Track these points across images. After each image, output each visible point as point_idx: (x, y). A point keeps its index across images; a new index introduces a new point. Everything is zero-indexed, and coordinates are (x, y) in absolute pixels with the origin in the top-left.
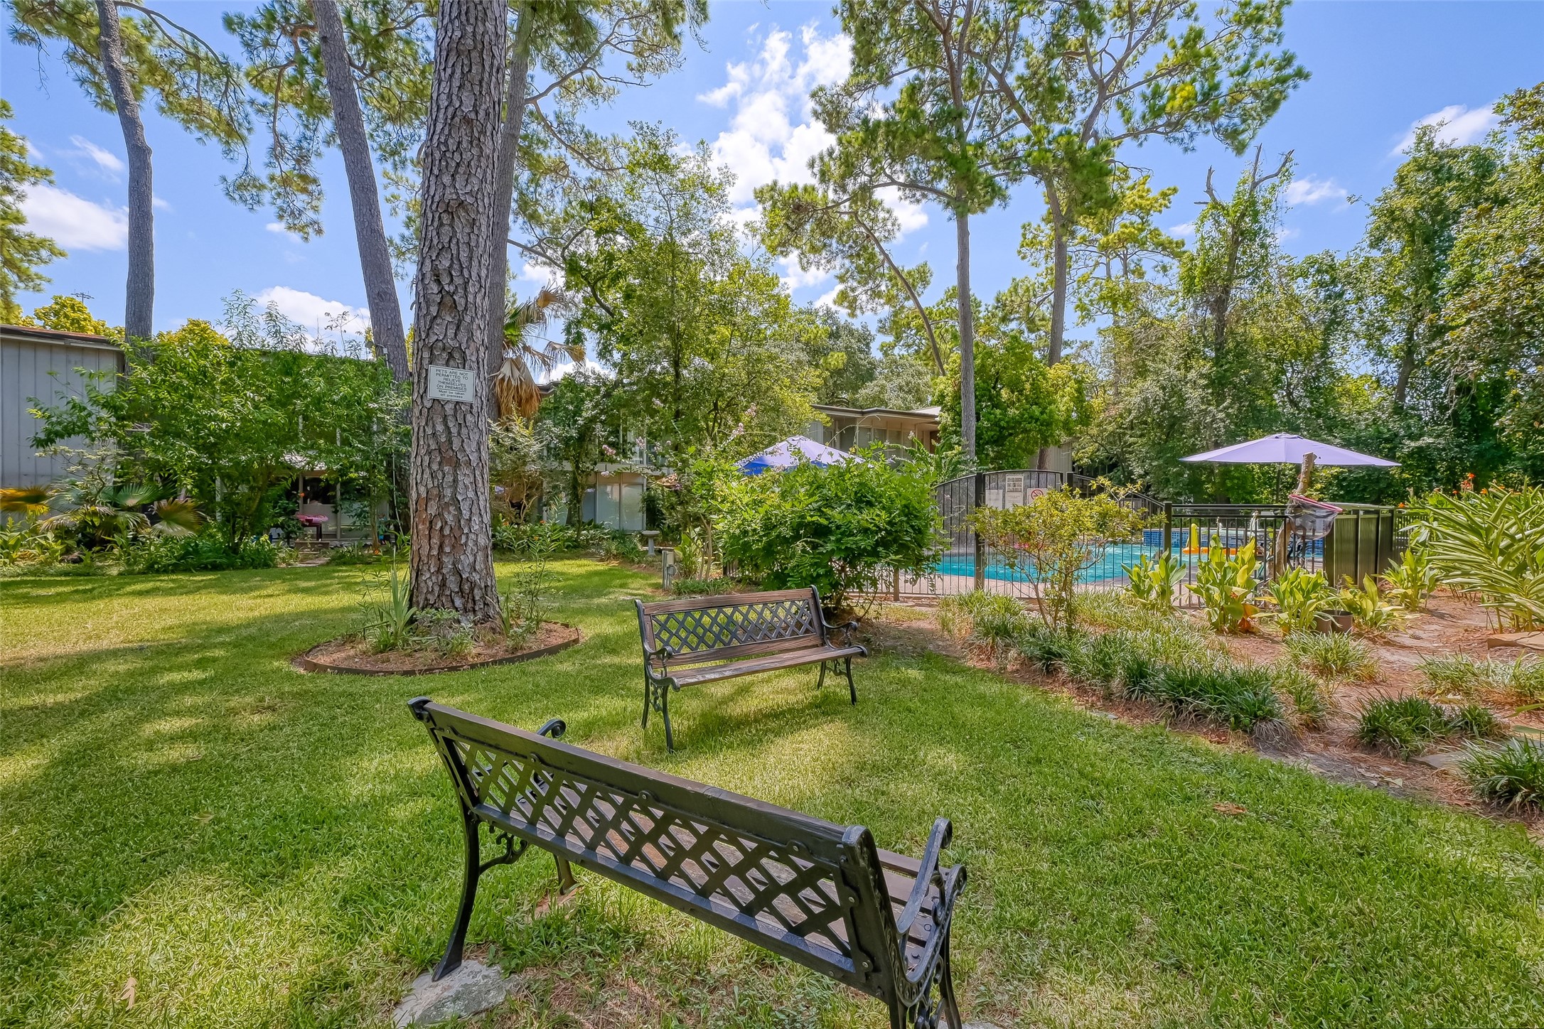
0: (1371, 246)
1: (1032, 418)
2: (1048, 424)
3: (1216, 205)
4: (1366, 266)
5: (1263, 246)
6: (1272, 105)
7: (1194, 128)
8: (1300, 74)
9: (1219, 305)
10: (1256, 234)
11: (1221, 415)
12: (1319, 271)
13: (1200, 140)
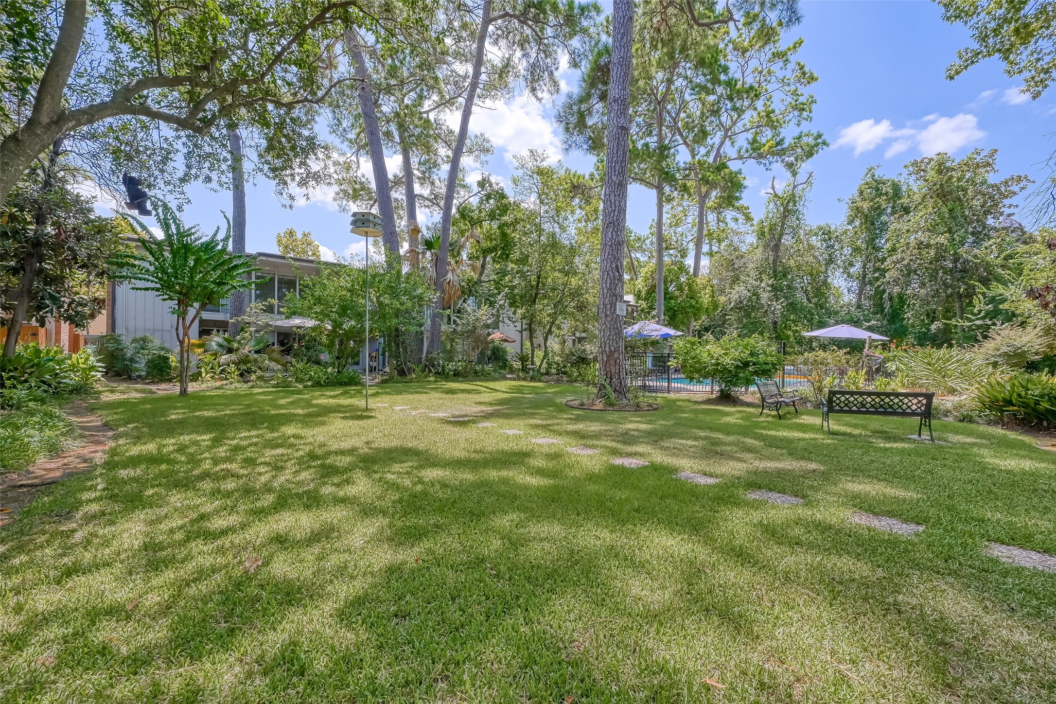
0: (848, 224)
1: (691, 306)
2: (699, 309)
3: (776, 195)
4: (845, 232)
5: (798, 219)
6: (810, 154)
7: (771, 159)
8: (824, 143)
9: (776, 248)
10: (795, 212)
11: (778, 307)
12: (823, 234)
13: (774, 166)
